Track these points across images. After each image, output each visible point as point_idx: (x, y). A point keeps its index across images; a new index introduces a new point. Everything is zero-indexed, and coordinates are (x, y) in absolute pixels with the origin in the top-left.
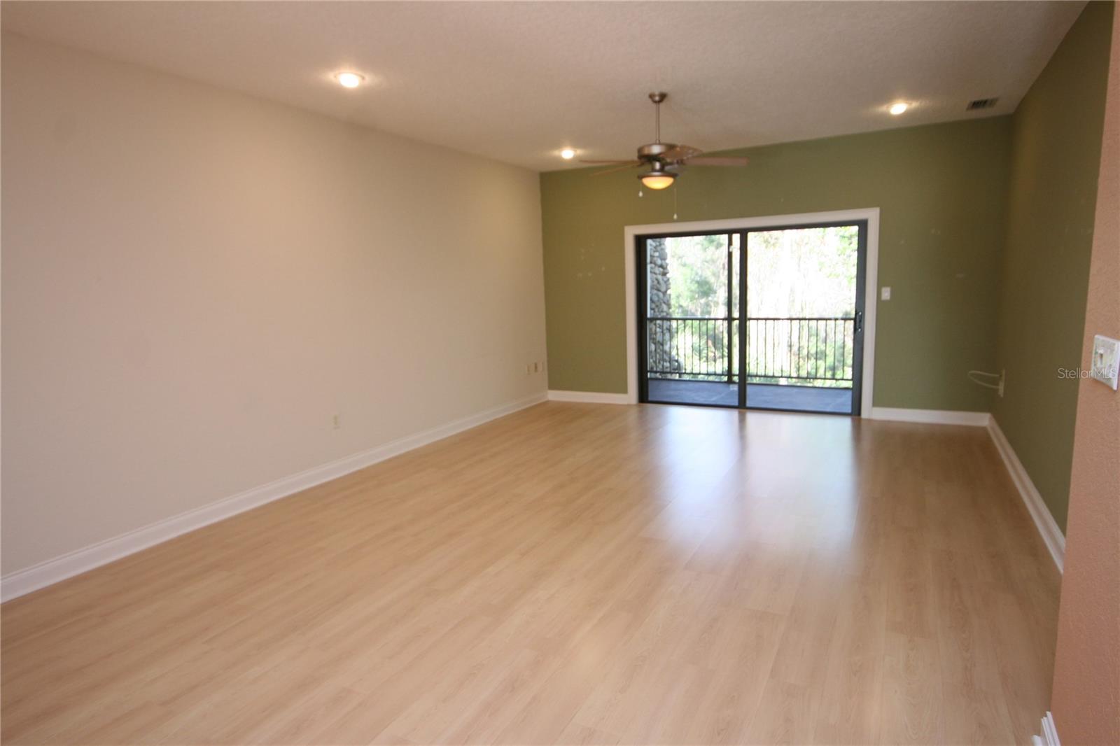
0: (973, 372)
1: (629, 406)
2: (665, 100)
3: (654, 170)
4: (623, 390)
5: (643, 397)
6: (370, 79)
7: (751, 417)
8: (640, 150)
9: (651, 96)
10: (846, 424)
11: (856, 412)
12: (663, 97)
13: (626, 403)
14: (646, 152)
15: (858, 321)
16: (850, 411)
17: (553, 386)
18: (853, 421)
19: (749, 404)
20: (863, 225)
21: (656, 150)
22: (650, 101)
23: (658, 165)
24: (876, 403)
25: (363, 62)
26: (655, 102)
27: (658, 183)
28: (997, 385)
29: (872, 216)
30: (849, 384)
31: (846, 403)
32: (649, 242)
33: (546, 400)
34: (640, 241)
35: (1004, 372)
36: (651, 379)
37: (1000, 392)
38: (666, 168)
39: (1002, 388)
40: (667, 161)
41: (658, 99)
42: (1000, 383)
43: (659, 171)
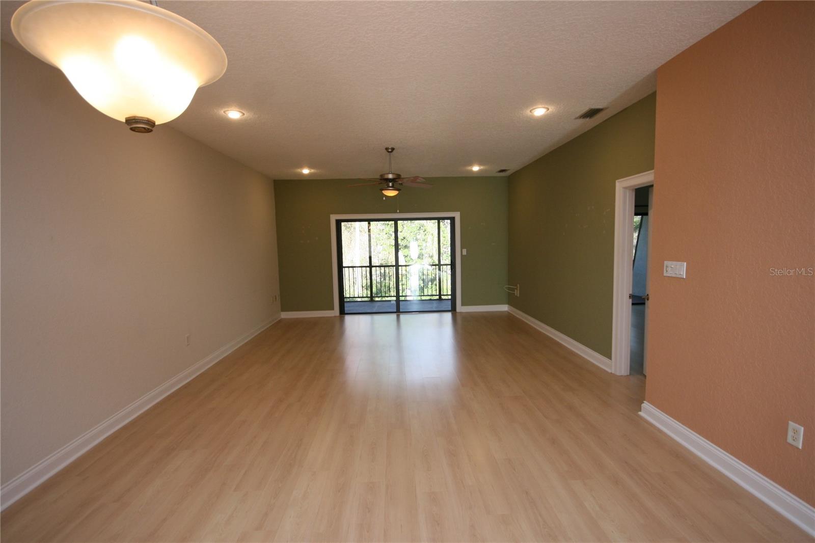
0: (507, 286)
1: (335, 317)
2: (394, 151)
3: (389, 186)
4: (332, 308)
5: (343, 312)
6: (248, 115)
7: (402, 317)
8: (381, 176)
9: (387, 149)
10: (448, 316)
11: (453, 310)
12: (393, 149)
13: (333, 315)
14: (386, 177)
16: (450, 309)
17: (283, 310)
18: (452, 314)
19: (401, 310)
20: (452, 220)
21: (390, 176)
22: (385, 151)
23: (391, 184)
24: (463, 304)
25: (242, 104)
26: (389, 152)
27: (391, 193)
28: (514, 291)
29: (457, 215)
30: (450, 297)
31: (448, 306)
32: (343, 224)
33: (279, 319)
34: (339, 223)
35: (518, 285)
36: (346, 302)
37: (516, 294)
38: (395, 186)
39: (517, 293)
40: (396, 182)
41: (390, 150)
42: (516, 291)
43: (392, 187)
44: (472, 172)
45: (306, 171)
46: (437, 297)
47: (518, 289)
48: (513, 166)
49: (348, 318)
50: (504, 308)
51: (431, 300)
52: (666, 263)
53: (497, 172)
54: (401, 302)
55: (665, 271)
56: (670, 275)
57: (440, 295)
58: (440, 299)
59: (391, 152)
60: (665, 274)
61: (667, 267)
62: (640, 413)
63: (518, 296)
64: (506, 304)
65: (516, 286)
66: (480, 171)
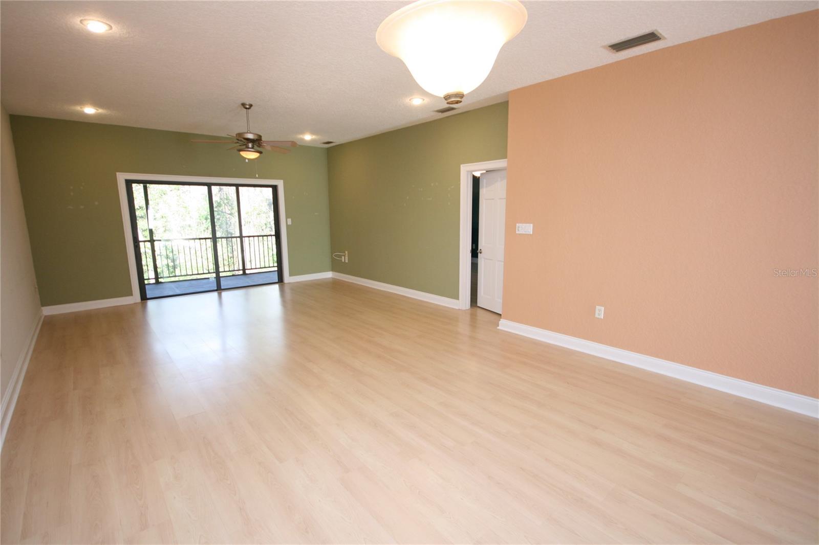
1: (135, 304)
2: (252, 108)
3: (248, 148)
4: (130, 293)
5: (144, 298)
7: (224, 294)
9: (243, 105)
11: (281, 281)
12: (251, 106)
13: (132, 302)
14: (245, 136)
15: (278, 235)
16: (277, 281)
18: (280, 286)
19: (222, 288)
20: (275, 188)
21: (250, 136)
23: (250, 145)
24: (291, 274)
26: (246, 108)
27: (251, 155)
28: (341, 258)
29: (281, 183)
30: (276, 269)
31: (275, 278)
32: (134, 185)
33: (43, 317)
34: (129, 184)
35: (346, 252)
36: (147, 284)
37: (343, 261)
38: (254, 148)
39: (345, 259)
40: (257, 143)
41: (248, 107)
42: (343, 257)
43: (252, 148)
44: (303, 140)
45: (89, 110)
46: (241, 272)
47: (347, 255)
48: (338, 140)
49: (151, 304)
50: (329, 275)
51: (233, 275)
52: (517, 224)
53: (321, 143)
54: (221, 279)
55: (517, 230)
56: (521, 233)
57: (244, 270)
58: (244, 273)
59: (248, 109)
60: (517, 232)
61: (518, 227)
62: (498, 328)
63: (347, 261)
64: (330, 271)
65: (345, 253)
66: (312, 141)
